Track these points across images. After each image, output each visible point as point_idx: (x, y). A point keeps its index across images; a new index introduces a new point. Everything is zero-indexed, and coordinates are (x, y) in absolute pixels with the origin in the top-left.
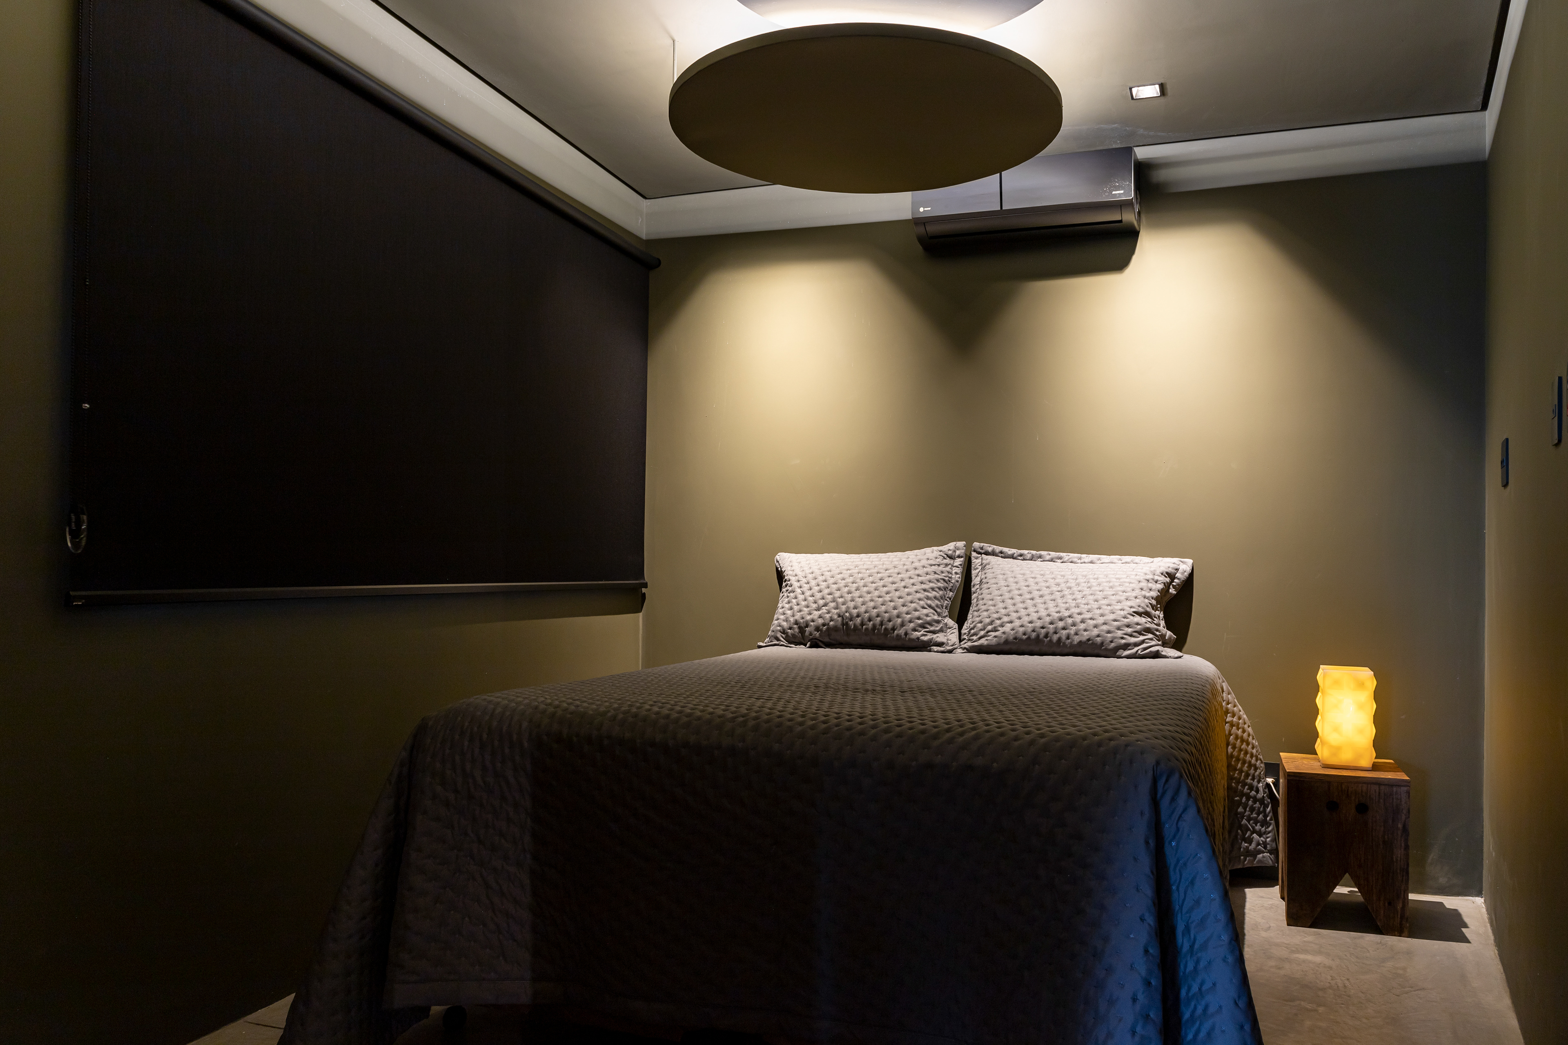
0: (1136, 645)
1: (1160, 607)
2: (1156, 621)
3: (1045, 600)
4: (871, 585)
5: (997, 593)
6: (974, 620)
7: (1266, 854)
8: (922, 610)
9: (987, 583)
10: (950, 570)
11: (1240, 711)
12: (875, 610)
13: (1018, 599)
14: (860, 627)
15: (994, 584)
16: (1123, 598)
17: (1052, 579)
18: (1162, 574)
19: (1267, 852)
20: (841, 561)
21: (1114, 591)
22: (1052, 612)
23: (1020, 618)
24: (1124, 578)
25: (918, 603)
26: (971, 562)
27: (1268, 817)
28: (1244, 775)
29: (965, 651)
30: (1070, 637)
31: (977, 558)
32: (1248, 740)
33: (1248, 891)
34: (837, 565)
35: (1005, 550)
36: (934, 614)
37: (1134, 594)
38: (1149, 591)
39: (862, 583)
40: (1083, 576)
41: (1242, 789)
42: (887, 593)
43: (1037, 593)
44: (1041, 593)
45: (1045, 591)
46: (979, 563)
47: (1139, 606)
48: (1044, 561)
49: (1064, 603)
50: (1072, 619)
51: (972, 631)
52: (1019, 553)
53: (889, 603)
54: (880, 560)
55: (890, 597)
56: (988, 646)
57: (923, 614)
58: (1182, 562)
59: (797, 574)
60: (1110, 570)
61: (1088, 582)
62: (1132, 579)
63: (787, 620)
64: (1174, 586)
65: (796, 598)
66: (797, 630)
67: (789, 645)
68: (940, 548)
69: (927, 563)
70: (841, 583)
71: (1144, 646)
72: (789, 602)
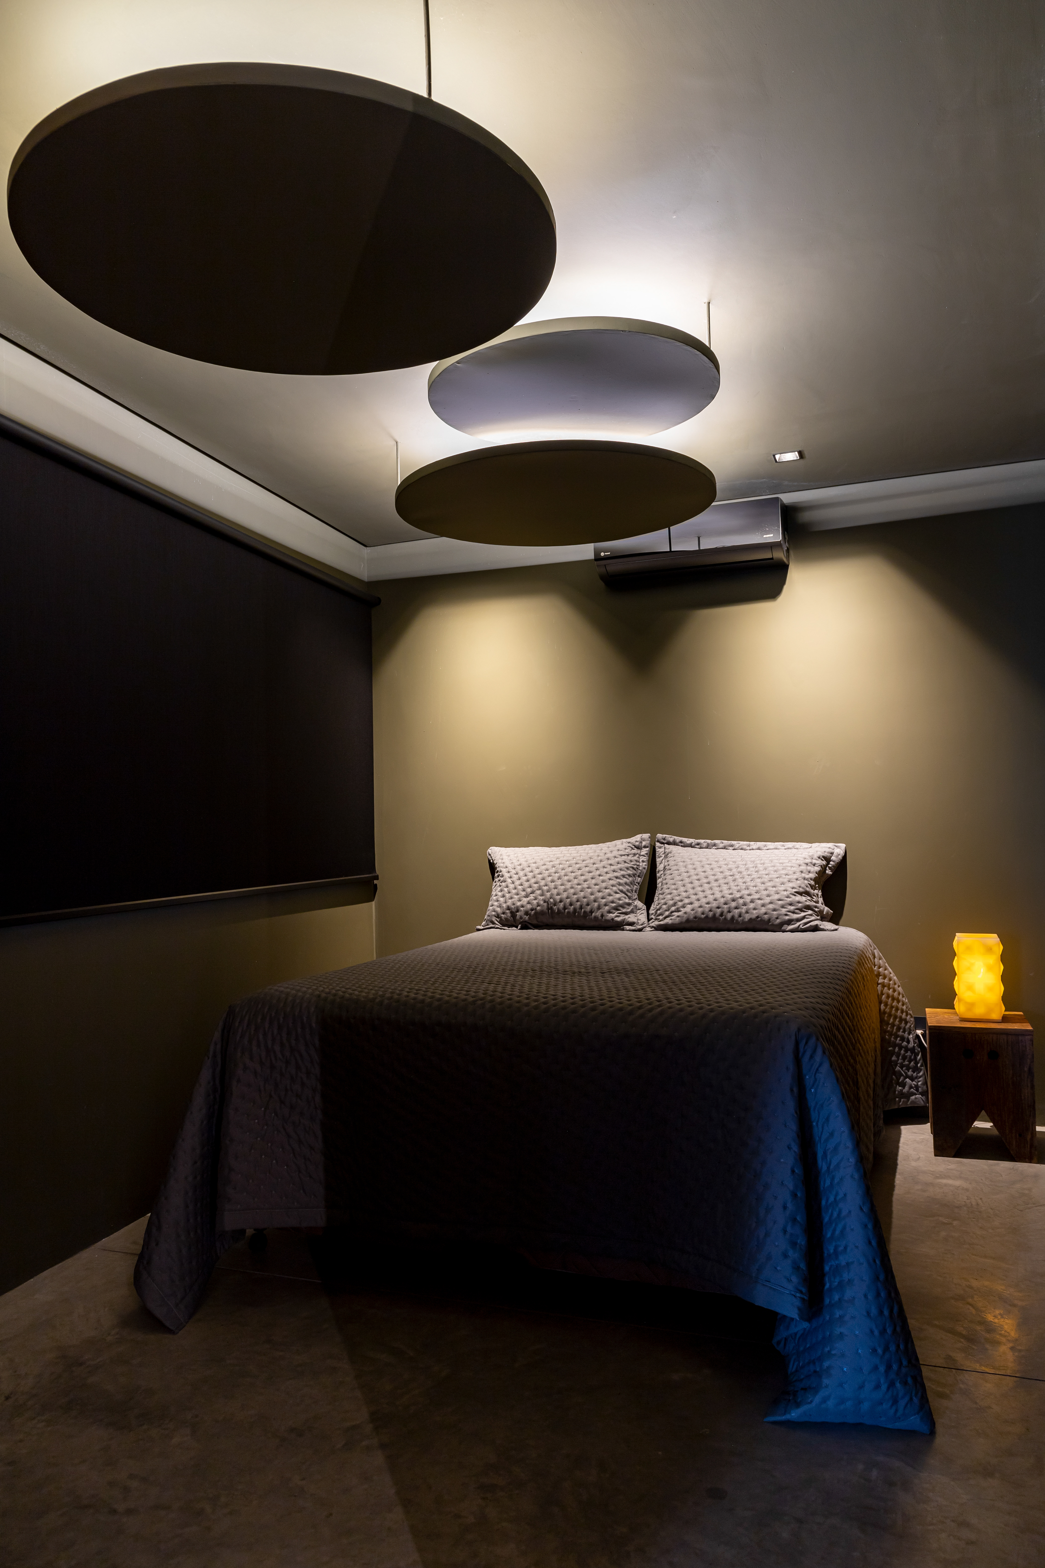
0: (798, 920)
1: (819, 887)
2: (815, 899)
3: (720, 883)
4: (571, 874)
5: (678, 878)
6: (660, 901)
7: (918, 1095)
8: (615, 894)
9: (670, 869)
10: (638, 858)
11: (890, 973)
12: (575, 896)
13: (697, 883)
14: (563, 911)
15: (676, 870)
16: (786, 880)
17: (725, 865)
18: (819, 858)
19: (920, 1094)
20: (544, 854)
21: (778, 874)
22: (726, 893)
23: (698, 900)
24: (786, 863)
25: (611, 889)
26: (655, 851)
27: (918, 1064)
28: (896, 1029)
29: (653, 929)
30: (742, 915)
31: (660, 848)
32: (898, 998)
33: (903, 1127)
34: (541, 857)
35: (685, 840)
36: (625, 898)
37: (795, 876)
38: (808, 873)
39: (562, 873)
40: (751, 862)
41: (895, 1041)
42: (585, 881)
43: (713, 877)
44: (716, 877)
45: (720, 876)
46: (662, 852)
47: (800, 887)
48: (718, 849)
49: (735, 886)
50: (743, 900)
51: (659, 912)
52: (696, 843)
53: (587, 890)
54: (578, 853)
55: (587, 884)
56: (672, 924)
57: (615, 898)
58: (836, 846)
59: (506, 866)
60: (775, 855)
61: (756, 867)
62: (793, 863)
63: (500, 906)
64: (830, 868)
65: (507, 887)
66: (509, 915)
67: (503, 928)
68: (629, 840)
69: (618, 853)
70: (545, 873)
71: (805, 921)
72: (501, 891)
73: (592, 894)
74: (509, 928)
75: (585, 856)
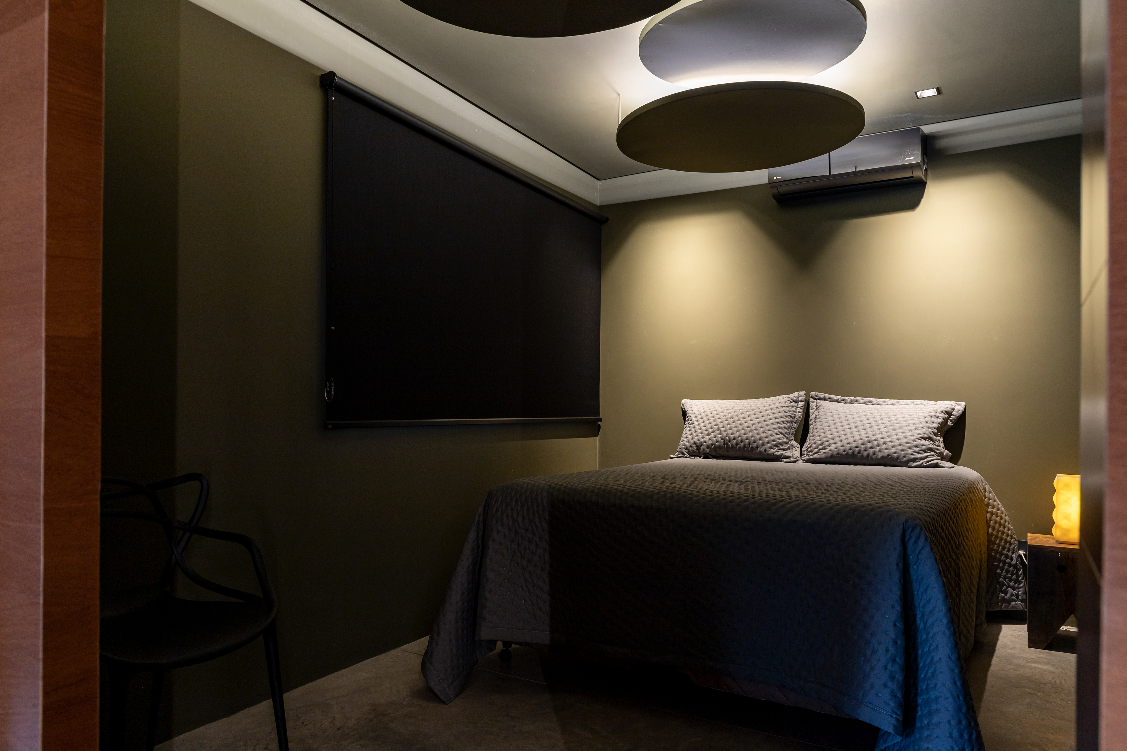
0: (922, 459)
1: (941, 434)
2: (937, 443)
3: (859, 429)
4: (742, 419)
5: (826, 424)
6: (811, 442)
7: (1018, 602)
8: (776, 435)
9: (820, 418)
10: (795, 410)
11: (999, 505)
12: (745, 436)
13: (840, 428)
14: (735, 446)
15: (825, 419)
16: (913, 428)
17: (864, 415)
18: (942, 412)
19: (1019, 601)
20: (723, 404)
21: (907, 423)
22: (863, 437)
23: (841, 441)
24: (914, 415)
25: (773, 431)
26: (809, 405)
27: (1020, 577)
28: (1002, 548)
29: (804, 461)
30: (876, 453)
31: (813, 402)
32: (1004, 524)
33: (1003, 626)
34: (721, 407)
35: (833, 396)
36: (784, 438)
37: (921, 425)
38: (932, 423)
39: (736, 418)
40: (886, 413)
41: (1000, 557)
42: (753, 424)
43: (854, 424)
44: (856, 425)
45: (859, 424)
46: (814, 405)
47: (924, 433)
48: (859, 404)
49: (871, 431)
50: (877, 442)
51: (809, 449)
52: (842, 399)
53: (754, 431)
54: (749, 404)
55: (754, 427)
56: (820, 458)
57: (776, 438)
58: (957, 404)
59: (695, 413)
60: (905, 409)
61: (889, 418)
62: (920, 415)
63: (688, 442)
64: (951, 421)
65: (694, 428)
66: (695, 448)
67: (690, 457)
68: (789, 396)
69: (779, 405)
70: (723, 418)
71: (928, 459)
72: (690, 430)
73: (758, 434)
74: (694, 457)
75: (753, 407)
